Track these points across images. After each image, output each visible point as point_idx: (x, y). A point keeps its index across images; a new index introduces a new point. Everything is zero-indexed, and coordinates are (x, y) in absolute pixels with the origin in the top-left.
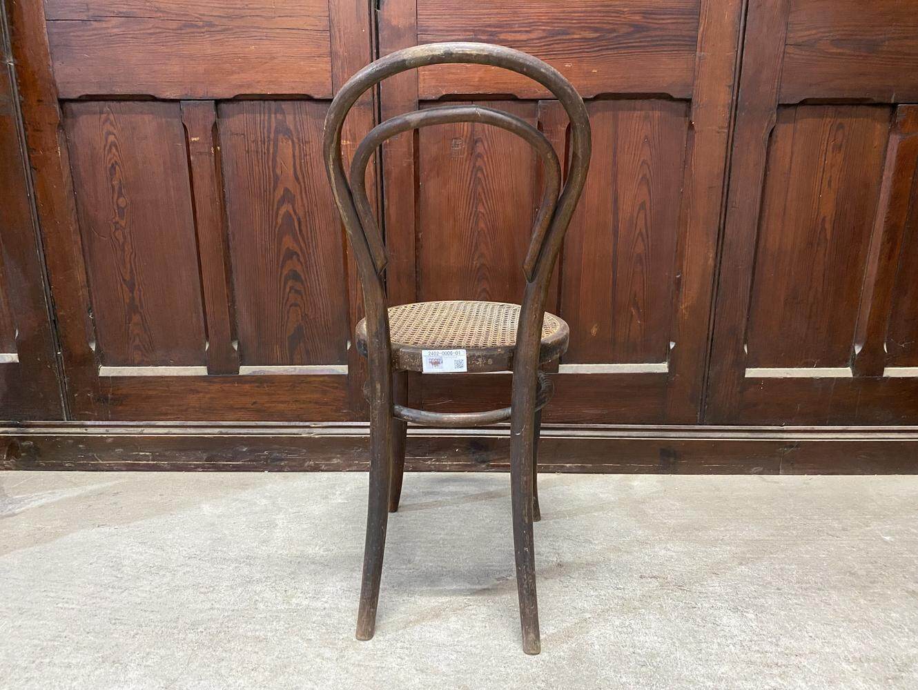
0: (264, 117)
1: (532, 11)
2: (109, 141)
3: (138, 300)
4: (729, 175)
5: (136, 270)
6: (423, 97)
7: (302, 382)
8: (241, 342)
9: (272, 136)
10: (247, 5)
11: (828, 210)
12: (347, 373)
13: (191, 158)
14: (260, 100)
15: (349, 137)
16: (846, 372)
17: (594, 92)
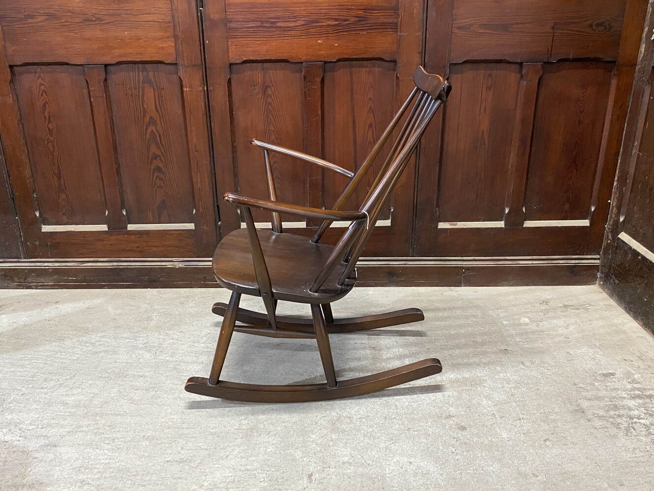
0: (135, 74)
1: (297, 9)
2: (41, 90)
3: (63, 184)
5: (61, 166)
6: (232, 61)
7: (167, 234)
8: (128, 210)
9: (141, 85)
10: (122, 7)
11: (485, 125)
12: (194, 228)
13: (92, 100)
14: (132, 64)
15: (188, 86)
16: (501, 224)
17: (337, 57)
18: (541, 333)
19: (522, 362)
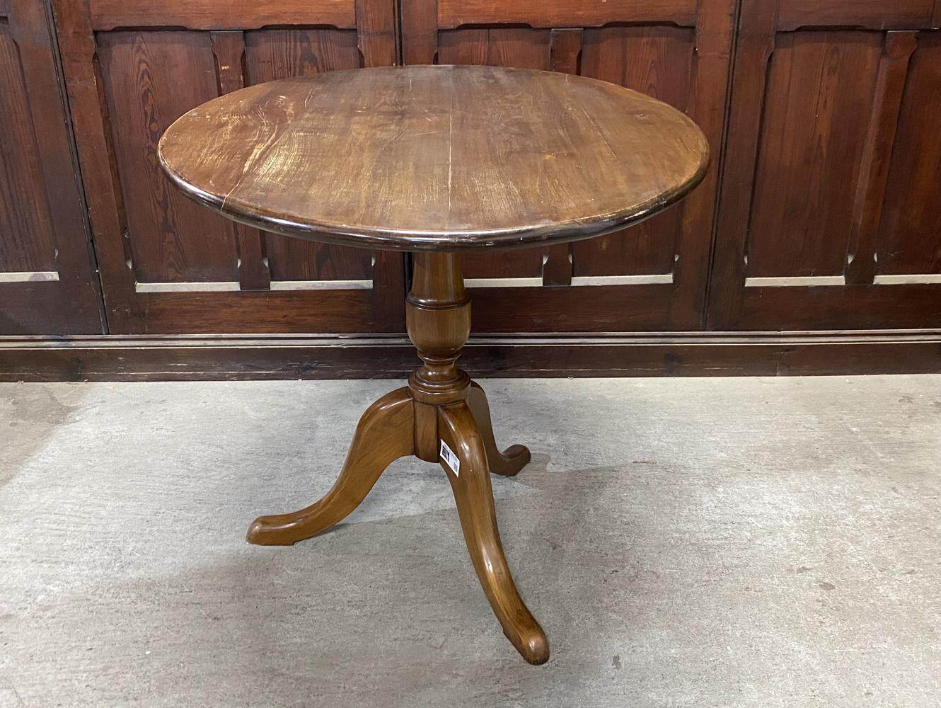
0: (290, 44)
2: (142, 70)
3: (171, 219)
4: (731, 97)
5: (169, 192)
6: (443, 26)
7: (329, 296)
8: (271, 259)
9: (298, 62)
11: (824, 128)
12: (371, 286)
13: (221, 86)
14: (286, 29)
16: (839, 280)
17: (604, 20)
18: (912, 444)
19: (893, 489)
